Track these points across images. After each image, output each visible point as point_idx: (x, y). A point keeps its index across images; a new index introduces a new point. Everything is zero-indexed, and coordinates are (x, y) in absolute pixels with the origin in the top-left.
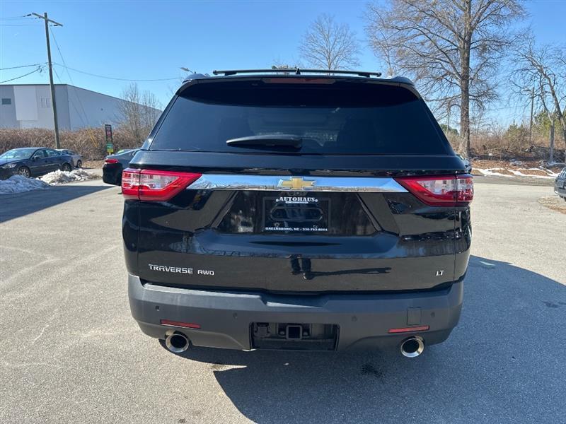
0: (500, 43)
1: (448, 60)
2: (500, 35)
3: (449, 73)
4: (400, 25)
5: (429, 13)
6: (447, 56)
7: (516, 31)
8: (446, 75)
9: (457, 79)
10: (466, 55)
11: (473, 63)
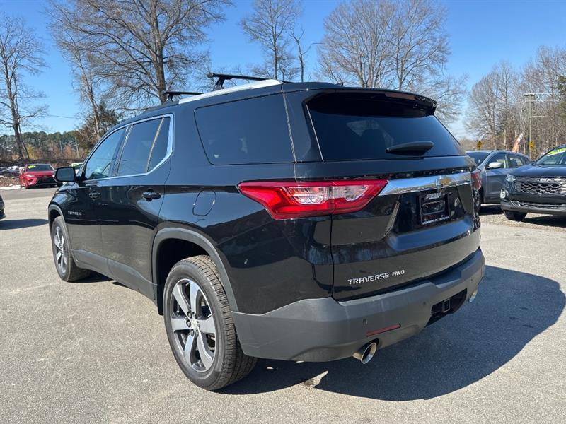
0: (186, 61)
1: (144, 71)
2: (186, 54)
3: (145, 84)
4: (88, 29)
5: (120, 22)
6: (143, 68)
7: (199, 52)
8: (143, 85)
9: (155, 90)
10: (161, 69)
11: (167, 76)
